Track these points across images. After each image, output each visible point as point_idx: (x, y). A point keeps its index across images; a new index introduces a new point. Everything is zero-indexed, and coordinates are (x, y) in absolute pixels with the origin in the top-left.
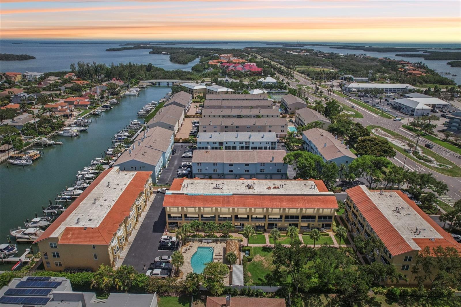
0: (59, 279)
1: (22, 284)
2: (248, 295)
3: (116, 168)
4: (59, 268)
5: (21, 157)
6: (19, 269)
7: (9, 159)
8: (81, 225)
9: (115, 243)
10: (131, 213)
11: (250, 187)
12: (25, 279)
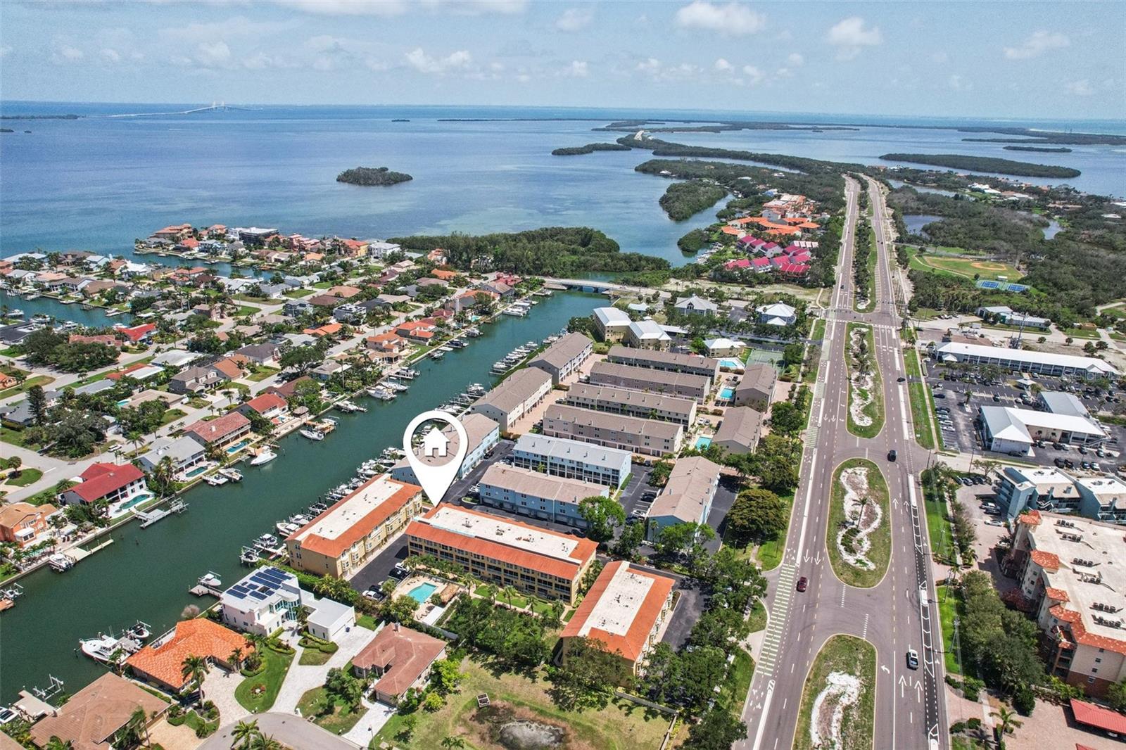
0: (291, 575)
1: (267, 571)
2: (431, 634)
3: (387, 475)
4: (300, 568)
5: (314, 426)
6: (273, 560)
7: (299, 428)
8: (321, 535)
9: (346, 558)
10: (375, 533)
11: (500, 533)
12: (270, 568)
